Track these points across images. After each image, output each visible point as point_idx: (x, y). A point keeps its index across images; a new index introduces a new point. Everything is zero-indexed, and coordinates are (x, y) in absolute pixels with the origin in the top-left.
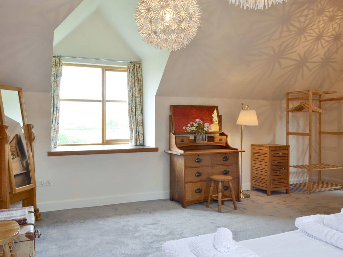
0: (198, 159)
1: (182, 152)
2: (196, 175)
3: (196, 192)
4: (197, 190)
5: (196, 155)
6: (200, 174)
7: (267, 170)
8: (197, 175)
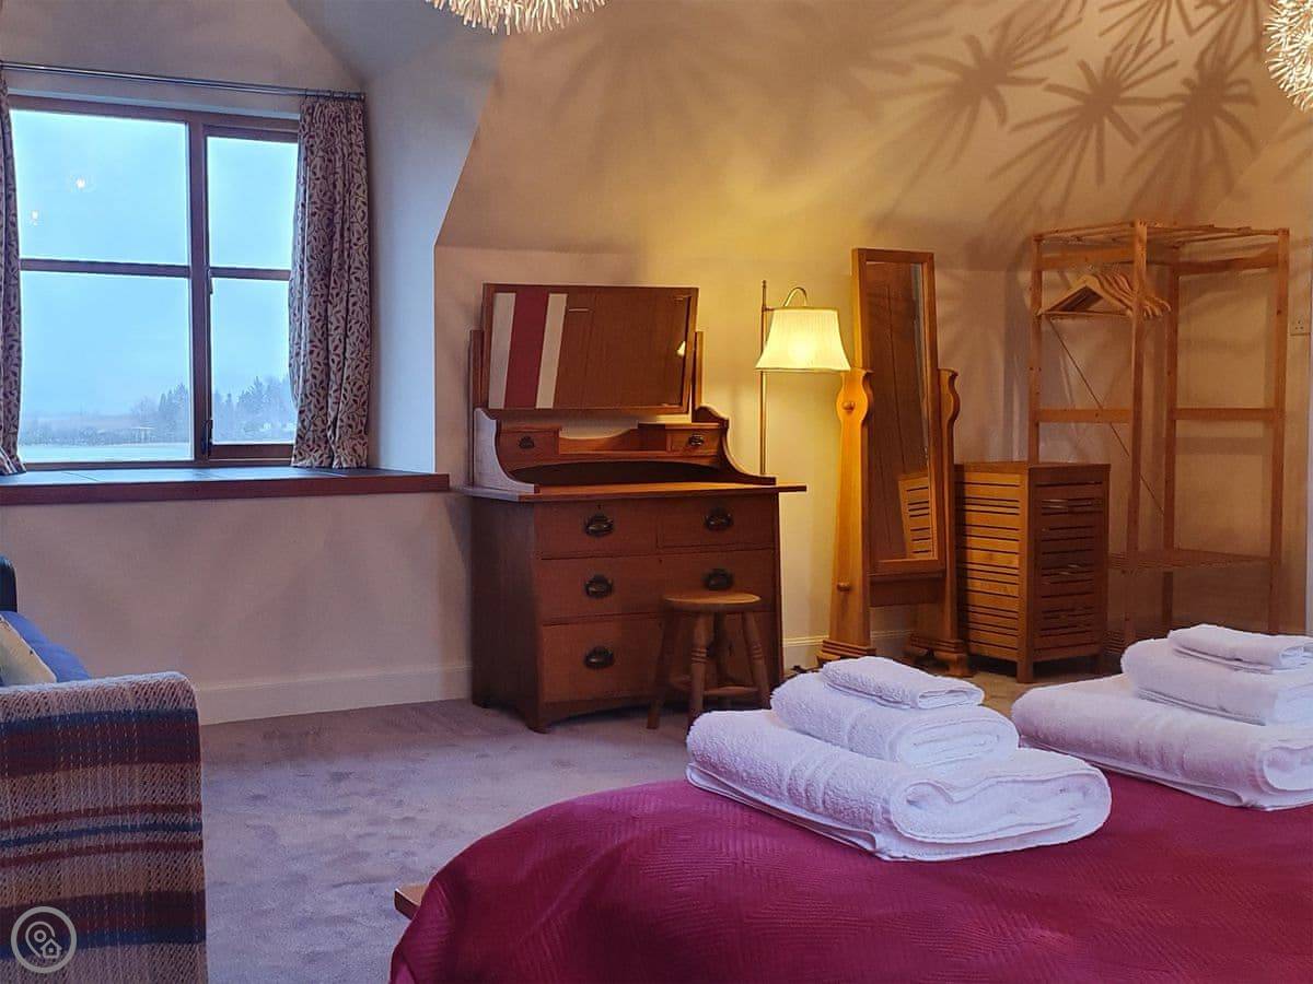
0: (597, 519)
1: (528, 489)
2: (588, 593)
3: (589, 665)
4: (594, 653)
5: (588, 501)
6: (605, 587)
7: (1016, 572)
8: (592, 589)
